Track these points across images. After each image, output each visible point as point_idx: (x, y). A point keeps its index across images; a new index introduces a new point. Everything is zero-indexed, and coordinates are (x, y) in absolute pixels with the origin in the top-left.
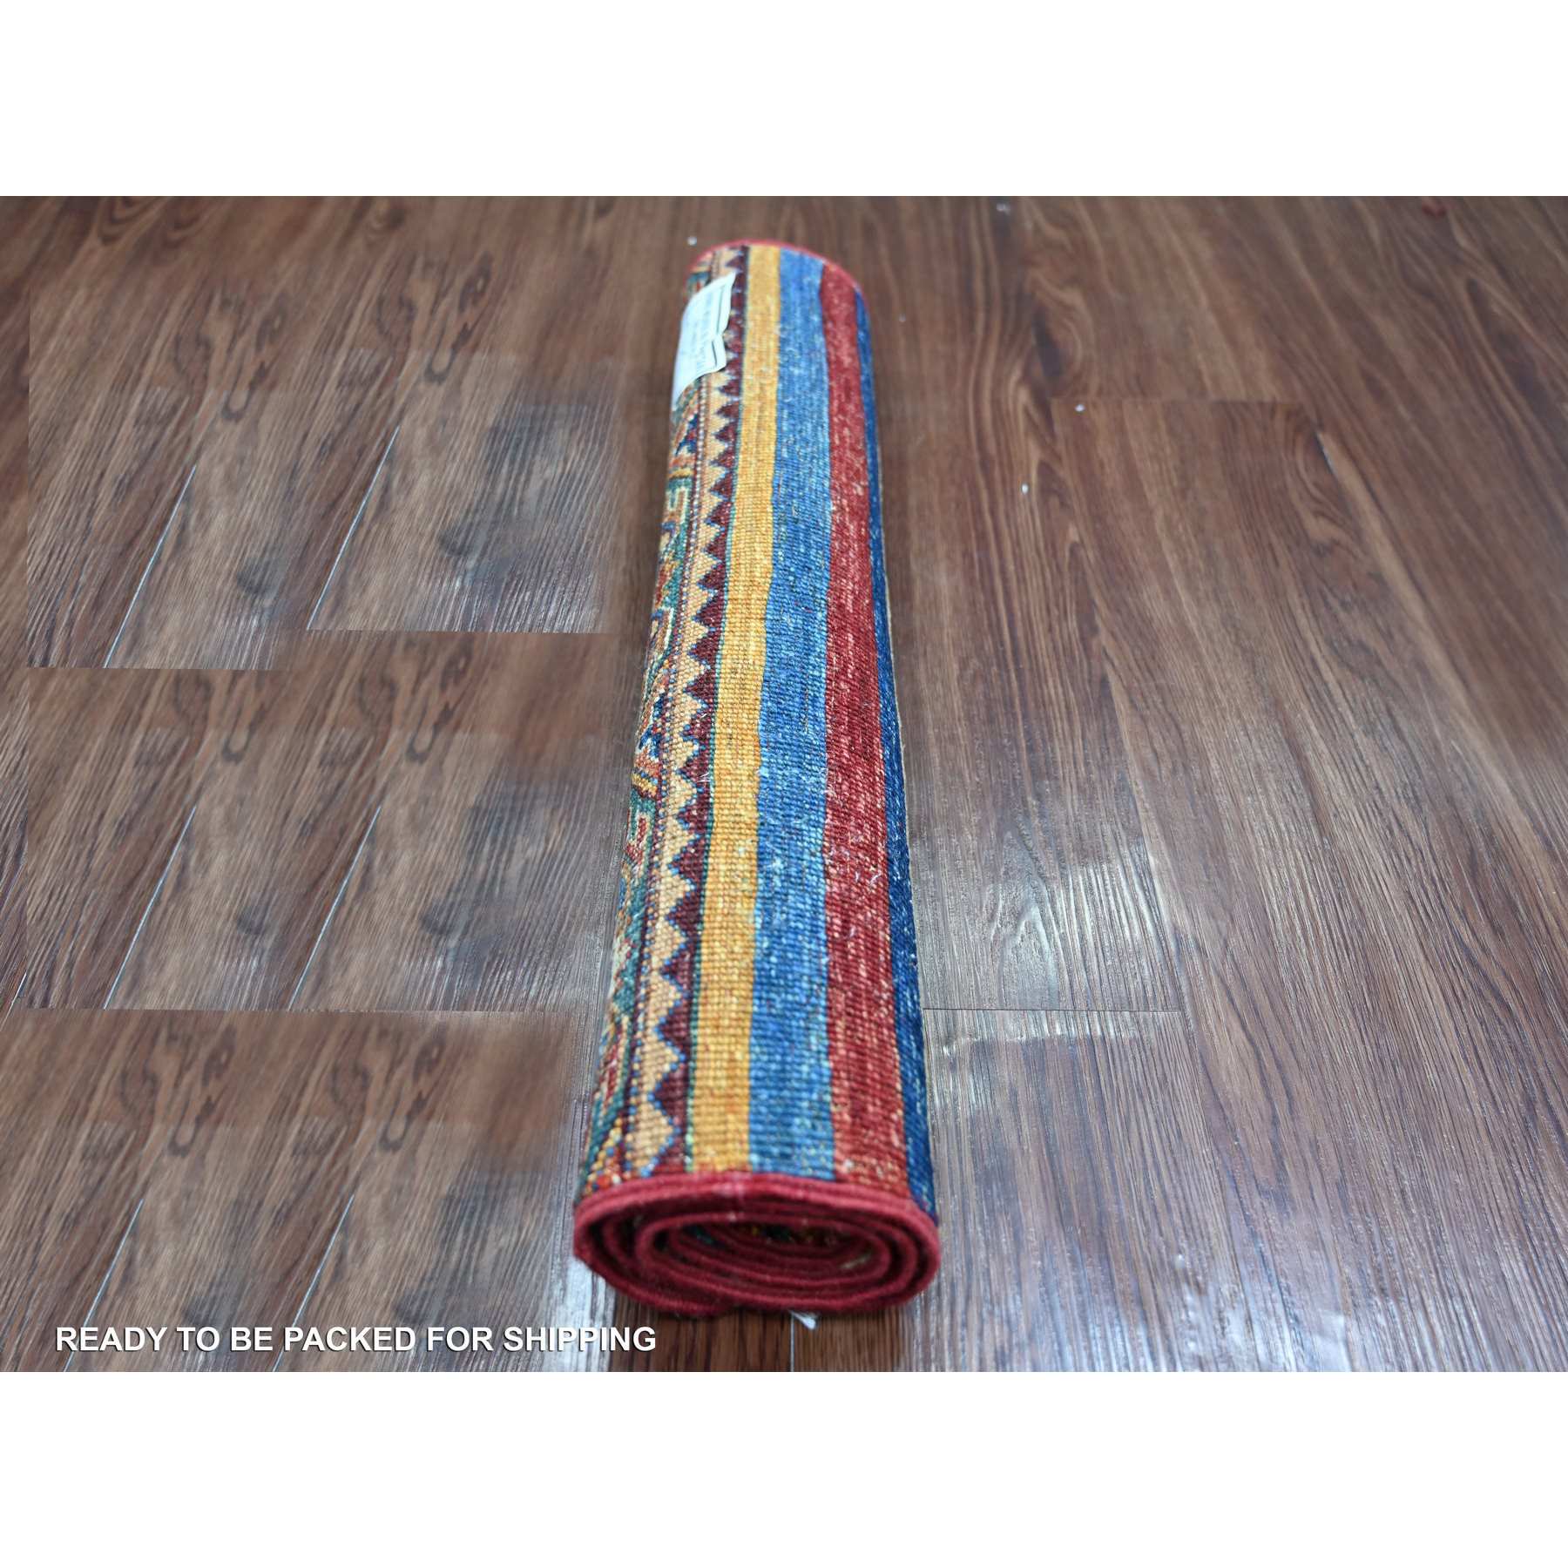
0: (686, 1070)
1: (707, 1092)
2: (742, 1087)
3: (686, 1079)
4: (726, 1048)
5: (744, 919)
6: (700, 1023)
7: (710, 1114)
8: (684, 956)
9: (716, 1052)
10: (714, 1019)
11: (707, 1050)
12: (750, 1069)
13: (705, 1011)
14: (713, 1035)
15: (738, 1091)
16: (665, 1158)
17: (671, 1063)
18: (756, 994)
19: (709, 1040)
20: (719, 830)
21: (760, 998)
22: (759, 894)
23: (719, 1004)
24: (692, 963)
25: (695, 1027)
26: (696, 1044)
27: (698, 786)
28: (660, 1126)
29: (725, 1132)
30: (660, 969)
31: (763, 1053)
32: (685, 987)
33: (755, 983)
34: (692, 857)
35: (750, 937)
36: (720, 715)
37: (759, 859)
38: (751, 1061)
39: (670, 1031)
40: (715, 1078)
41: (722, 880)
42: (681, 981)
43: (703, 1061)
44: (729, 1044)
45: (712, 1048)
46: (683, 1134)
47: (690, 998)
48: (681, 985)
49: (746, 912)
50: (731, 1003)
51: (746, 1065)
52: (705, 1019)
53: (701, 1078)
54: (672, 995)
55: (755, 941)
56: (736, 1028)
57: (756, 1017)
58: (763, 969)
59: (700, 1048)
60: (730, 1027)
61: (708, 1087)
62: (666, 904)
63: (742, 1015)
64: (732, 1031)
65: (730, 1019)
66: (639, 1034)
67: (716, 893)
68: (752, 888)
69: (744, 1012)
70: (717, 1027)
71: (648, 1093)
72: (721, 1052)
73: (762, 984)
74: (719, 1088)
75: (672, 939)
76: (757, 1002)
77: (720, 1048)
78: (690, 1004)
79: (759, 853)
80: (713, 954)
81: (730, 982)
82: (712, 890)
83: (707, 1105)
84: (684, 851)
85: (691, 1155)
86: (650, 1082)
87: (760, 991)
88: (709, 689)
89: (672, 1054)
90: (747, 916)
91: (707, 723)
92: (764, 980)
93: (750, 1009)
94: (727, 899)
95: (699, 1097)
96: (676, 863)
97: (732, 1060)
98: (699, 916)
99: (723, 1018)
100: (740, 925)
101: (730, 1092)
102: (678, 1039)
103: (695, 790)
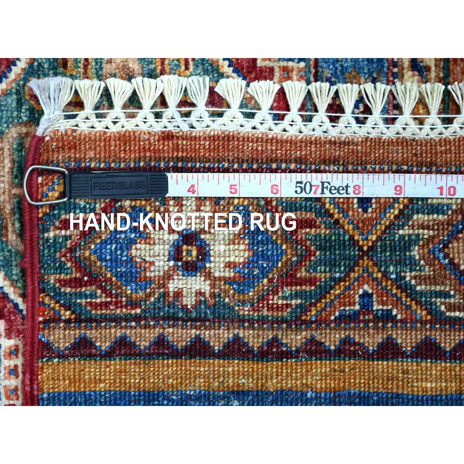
0: (95, 355)
1: (82, 368)
2: (85, 387)
3: (90, 356)
4: (108, 377)
5: (192, 384)
6: (123, 362)
7: (69, 370)
8: (168, 349)
9: (105, 371)
10: (125, 370)
11: (107, 367)
12: (95, 392)
13: (131, 364)
14: (115, 370)
15: (82, 385)
16: (47, 346)
17: (101, 346)
18: (142, 393)
19: (112, 367)
20: (260, 366)
21: (139, 395)
22: (212, 392)
23: (135, 372)
24: (163, 354)
25: (120, 359)
26: (110, 360)
27: (297, 351)
28: (65, 342)
29: (58, 379)
30: (163, 334)
31: (106, 398)
32: (147, 351)
33: (149, 392)
34: (240, 350)
35: (179, 388)
36: (361, 364)
37: (238, 392)
38: (100, 391)
39: (120, 343)
40: (90, 372)
41: (221, 369)
42: (152, 348)
43: (100, 365)
44: (109, 379)
45: (108, 370)
46: (59, 357)
47: (140, 355)
48: (149, 349)
49: (197, 385)
50: (136, 379)
51: (98, 389)
52: (126, 364)
53: (90, 363)
54: (143, 343)
55: (177, 391)
56: (120, 382)
57: (127, 393)
58: (158, 397)
59: (108, 363)
60: (120, 378)
61: (85, 368)
62: (206, 334)
63: (128, 385)
64: (118, 380)
65: (125, 379)
66: (124, 324)
67: (212, 366)
68: (216, 389)
69: (130, 387)
70: (120, 372)
71: (85, 333)
72: (105, 375)
73: (149, 396)
74: (84, 375)
75: (182, 341)
76: (137, 394)
77: (107, 374)
78: (136, 355)
79: (243, 392)
80: (168, 366)
81: (149, 377)
82: (213, 363)
83: (75, 369)
84: (246, 345)
85: (47, 361)
86: (91, 334)
87: (144, 395)
88: (387, 354)
89: (105, 346)
90: (194, 386)
91: (353, 355)
92: (151, 398)
93: (132, 389)
94: (207, 373)
95: (80, 363)
96: (237, 338)
97: (100, 381)
98: (195, 357)
99: (125, 375)
100: (187, 382)
101: (82, 381)
102: (115, 348)
103: (294, 349)
